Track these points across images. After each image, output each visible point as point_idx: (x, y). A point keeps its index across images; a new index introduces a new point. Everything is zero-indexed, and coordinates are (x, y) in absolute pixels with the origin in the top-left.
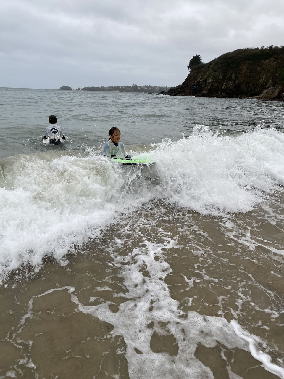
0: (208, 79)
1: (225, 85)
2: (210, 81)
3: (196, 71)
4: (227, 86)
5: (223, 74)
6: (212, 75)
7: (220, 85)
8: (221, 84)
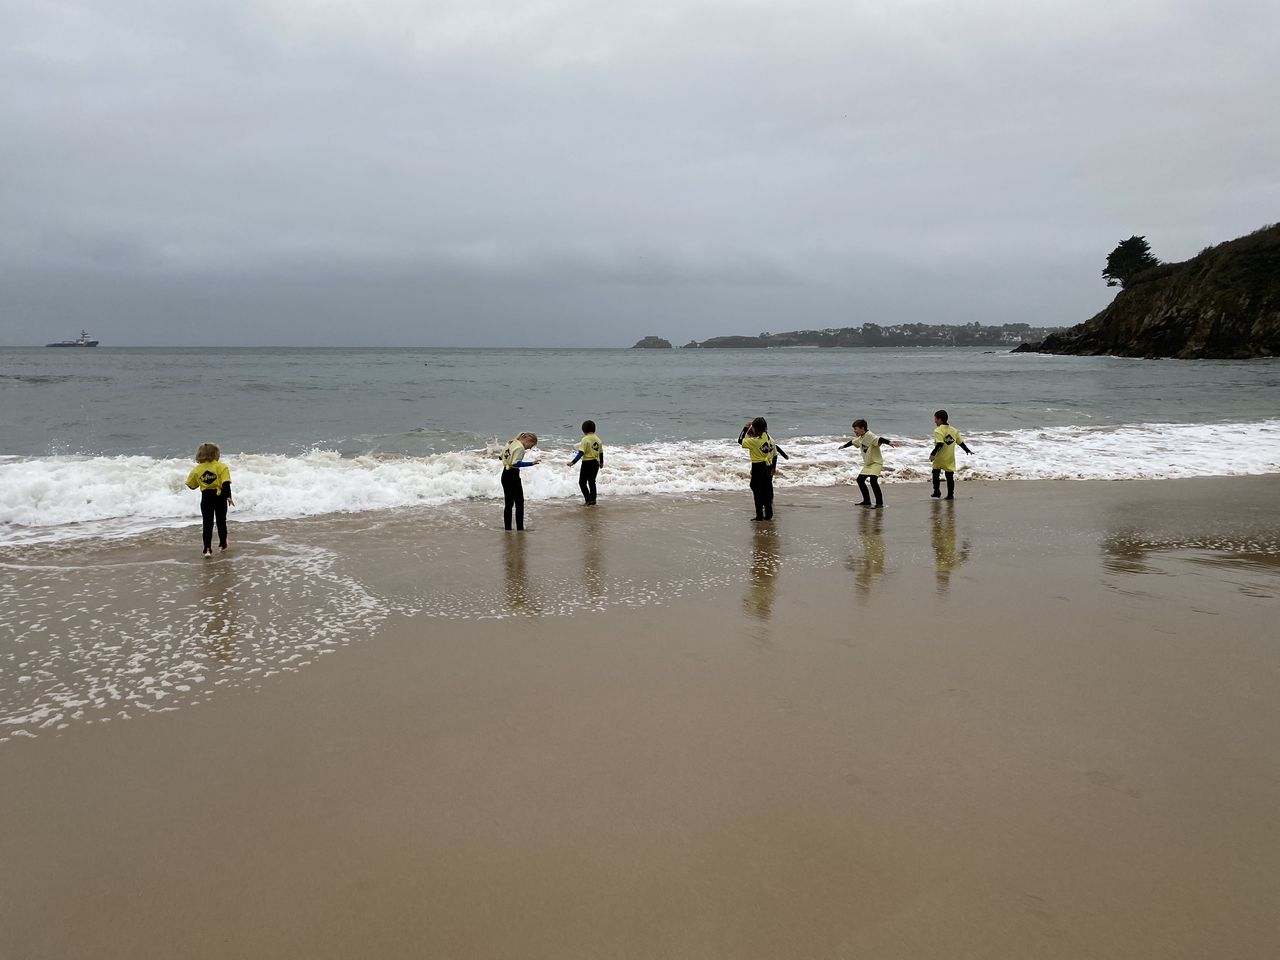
0: (1202, 310)
1: (1260, 323)
2: (1210, 314)
3: (1147, 286)
4: (1268, 327)
5: (1250, 295)
6: (1215, 297)
7: (1244, 325)
8: (1245, 322)
